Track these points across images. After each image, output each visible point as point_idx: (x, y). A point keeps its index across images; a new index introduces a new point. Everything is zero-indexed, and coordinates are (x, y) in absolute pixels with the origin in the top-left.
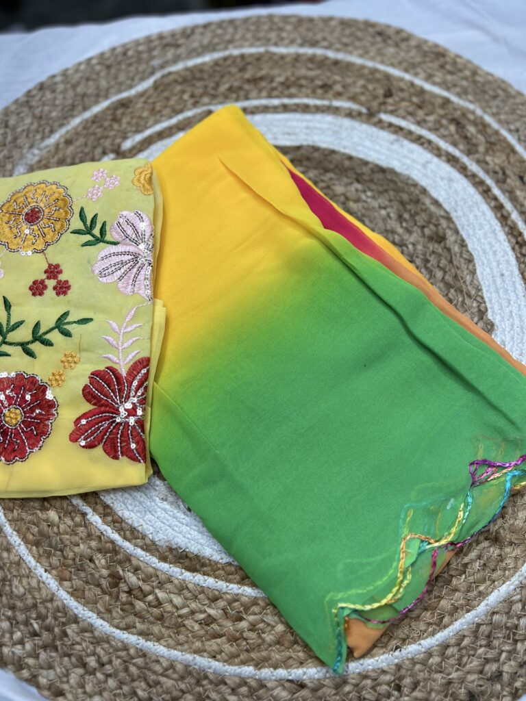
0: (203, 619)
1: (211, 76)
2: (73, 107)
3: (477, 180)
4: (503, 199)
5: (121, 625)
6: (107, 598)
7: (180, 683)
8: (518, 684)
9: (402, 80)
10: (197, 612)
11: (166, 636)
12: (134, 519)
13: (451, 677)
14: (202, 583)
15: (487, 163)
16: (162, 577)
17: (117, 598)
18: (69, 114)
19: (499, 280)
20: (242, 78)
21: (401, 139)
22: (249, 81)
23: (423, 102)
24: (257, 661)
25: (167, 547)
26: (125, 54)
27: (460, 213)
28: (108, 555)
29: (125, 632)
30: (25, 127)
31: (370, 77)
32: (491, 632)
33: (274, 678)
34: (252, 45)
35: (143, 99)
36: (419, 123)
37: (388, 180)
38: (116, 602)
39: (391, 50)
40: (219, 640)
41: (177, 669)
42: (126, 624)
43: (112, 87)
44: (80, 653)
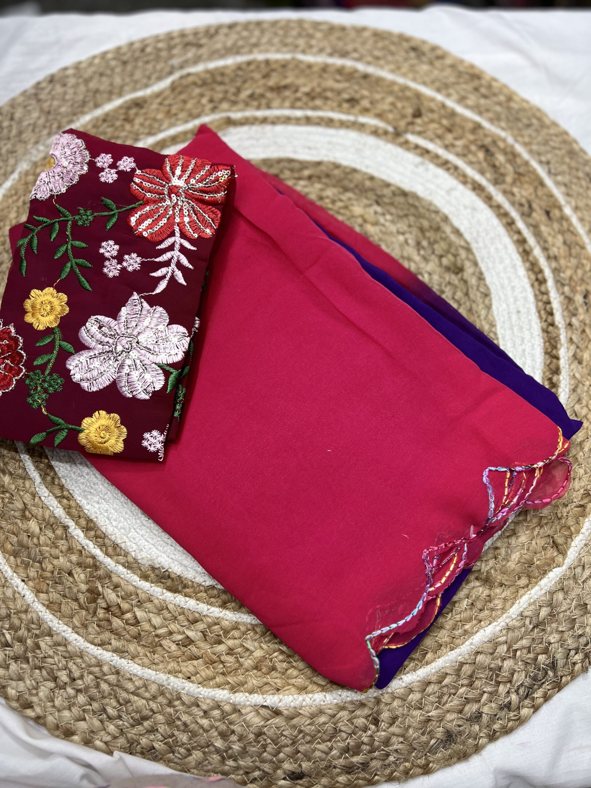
0: (181, 640)
1: (232, 80)
2: (84, 103)
3: (502, 211)
4: (527, 233)
5: (96, 641)
6: (84, 612)
7: (151, 703)
8: (496, 727)
9: (432, 100)
10: (175, 633)
11: (141, 654)
12: (117, 535)
13: (430, 714)
14: (182, 604)
15: (513, 194)
16: (142, 596)
17: (95, 613)
18: (79, 110)
19: (514, 317)
20: (265, 85)
21: (427, 162)
22: (272, 89)
23: (453, 125)
24: (232, 685)
25: (150, 566)
26: (143, 50)
27: (481, 244)
28: (88, 570)
29: (99, 648)
30: (32, 121)
31: (400, 94)
32: (474, 672)
33: (248, 703)
34: (278, 51)
35: (158, 100)
36: (447, 147)
37: (409, 204)
38: (92, 617)
39: (425, 67)
40: (195, 662)
41: (149, 688)
42: (101, 640)
43: (127, 84)
44: (52, 667)
